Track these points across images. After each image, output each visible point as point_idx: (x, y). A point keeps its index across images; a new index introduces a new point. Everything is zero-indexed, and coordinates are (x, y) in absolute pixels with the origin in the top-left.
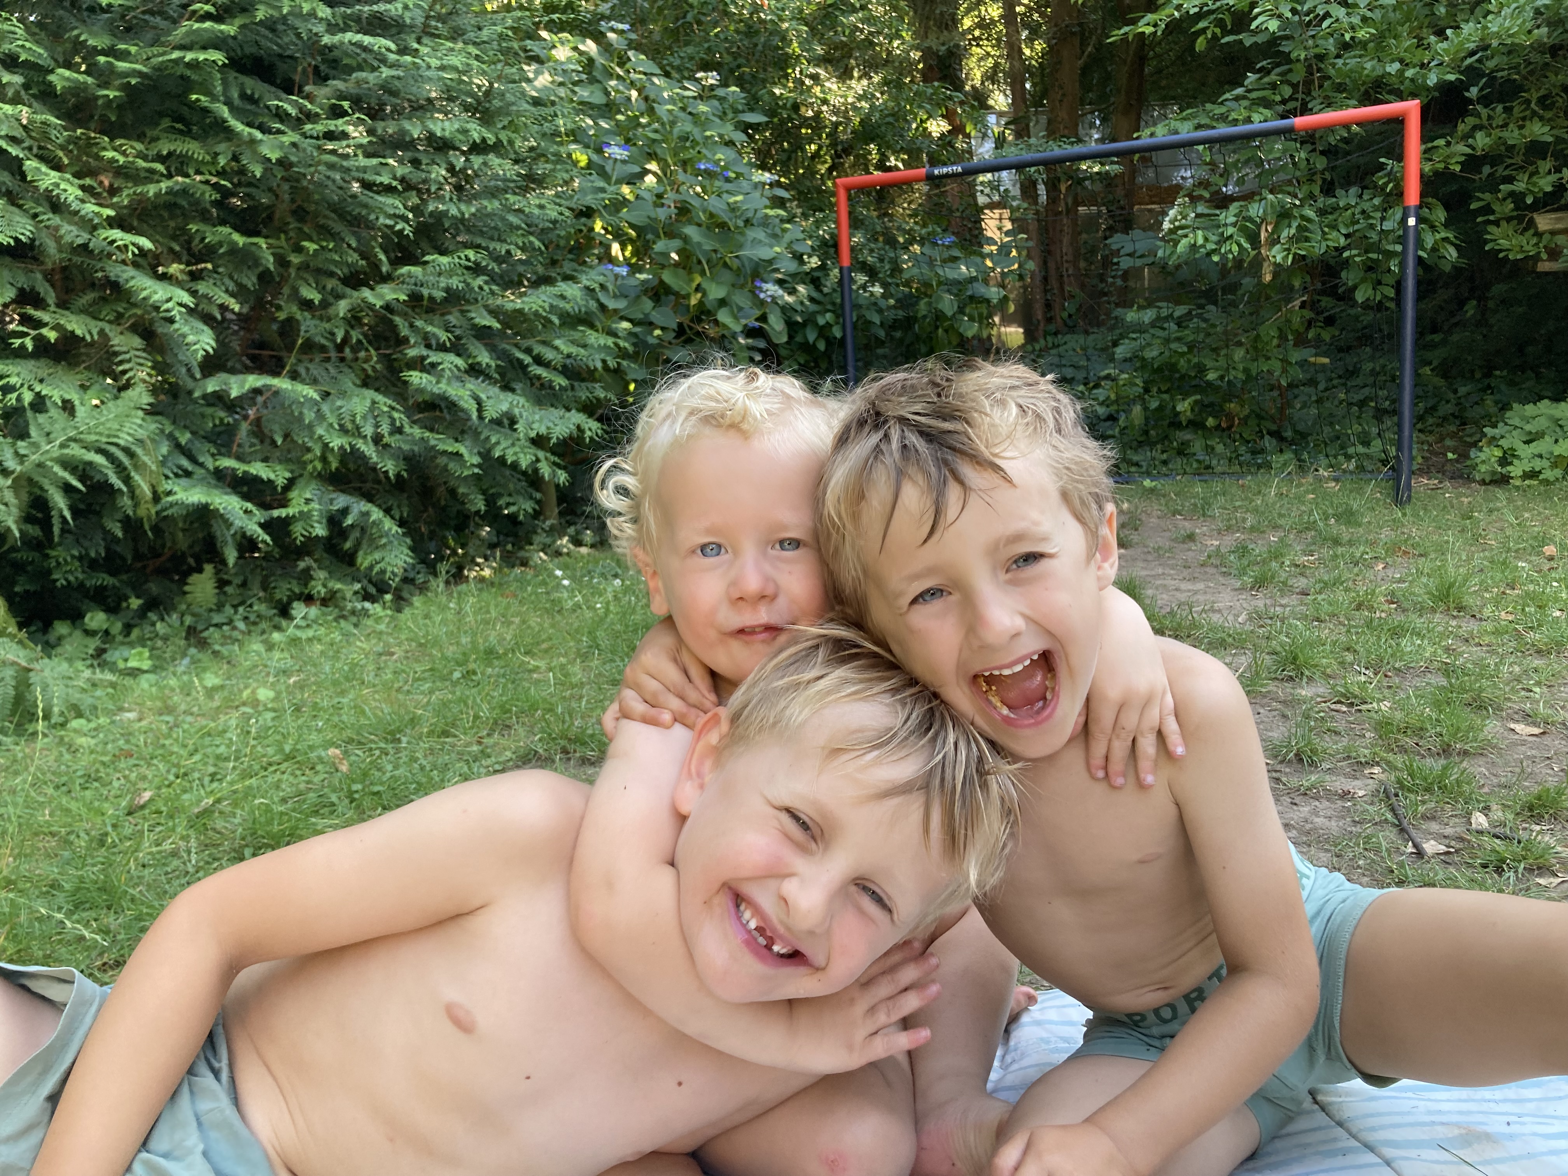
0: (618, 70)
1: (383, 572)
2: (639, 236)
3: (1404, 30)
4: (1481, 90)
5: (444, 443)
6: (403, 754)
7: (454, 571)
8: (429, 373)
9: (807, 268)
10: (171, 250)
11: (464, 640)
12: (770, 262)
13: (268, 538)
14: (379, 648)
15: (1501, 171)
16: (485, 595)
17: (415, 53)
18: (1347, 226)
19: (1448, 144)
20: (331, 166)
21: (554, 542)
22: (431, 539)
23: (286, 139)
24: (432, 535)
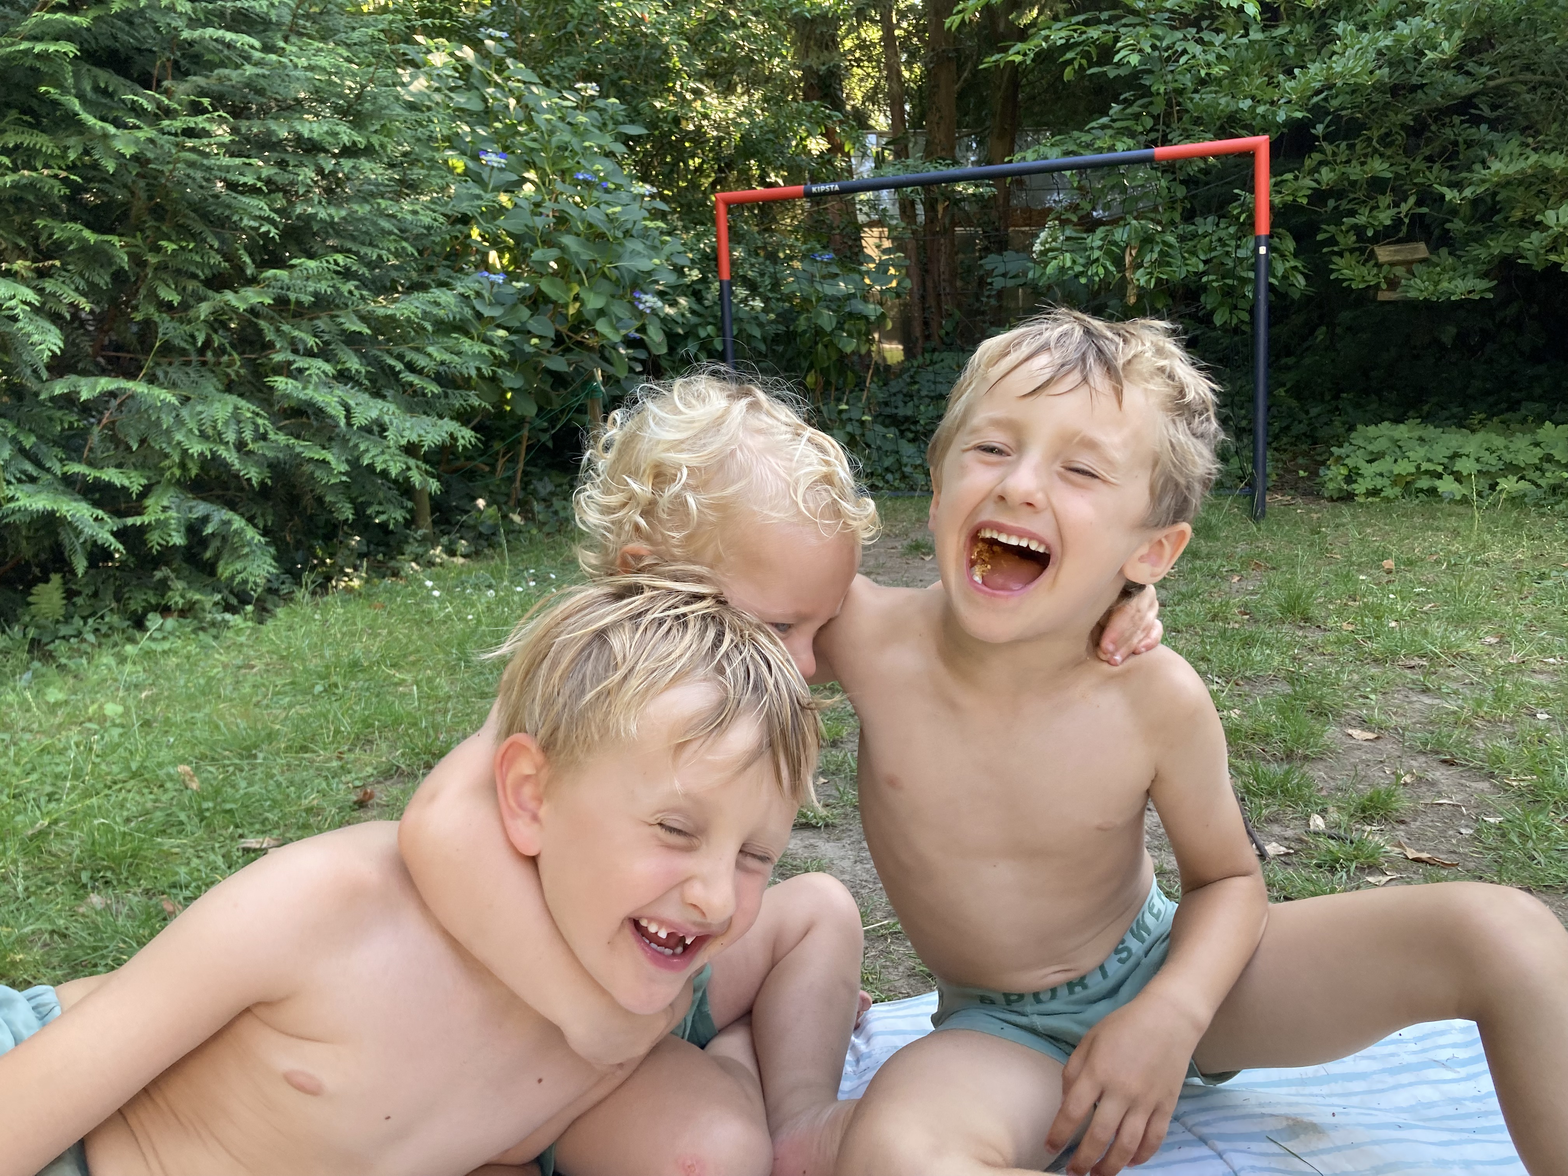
0: (496, 77)
1: (245, 582)
2: (517, 244)
3: (1256, 69)
4: (1327, 126)
5: (310, 450)
6: (259, 770)
7: (320, 581)
8: (296, 379)
9: (687, 280)
10: (17, 246)
11: (328, 653)
12: (649, 273)
13: (121, 547)
14: (239, 662)
15: (1344, 205)
16: (352, 606)
17: (281, 52)
18: (1205, 253)
19: (1296, 178)
20: (191, 164)
21: (427, 551)
22: (297, 550)
23: (141, 135)
24: (298, 544)
